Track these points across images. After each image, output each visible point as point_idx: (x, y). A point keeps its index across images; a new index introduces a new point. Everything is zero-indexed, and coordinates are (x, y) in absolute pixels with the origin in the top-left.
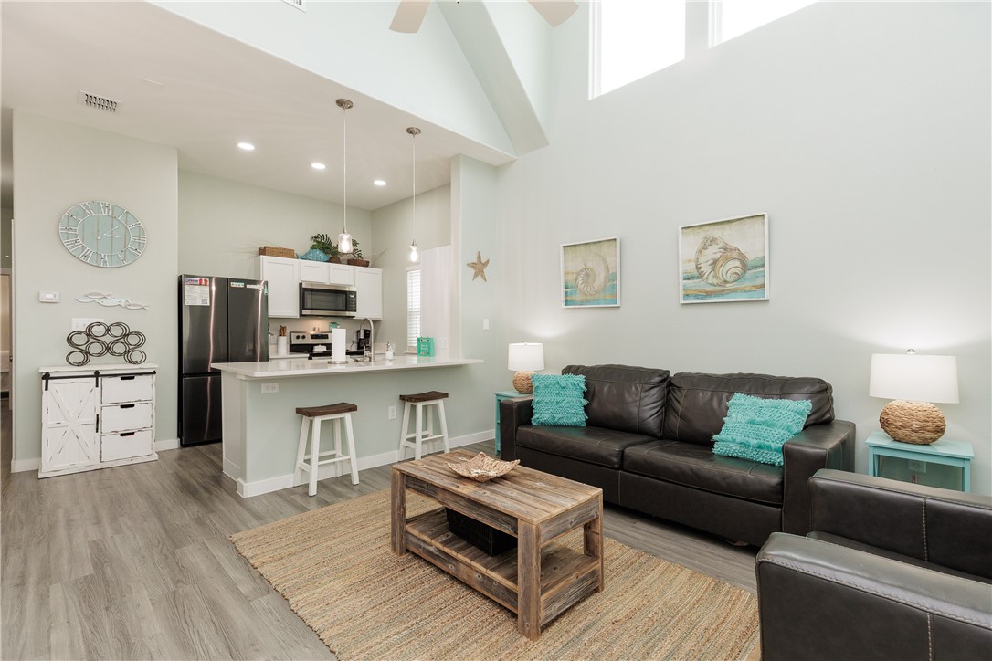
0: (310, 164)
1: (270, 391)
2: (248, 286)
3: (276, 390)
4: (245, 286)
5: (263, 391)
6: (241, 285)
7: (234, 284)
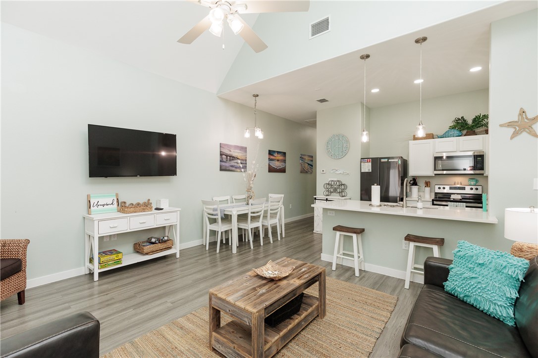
0: (413, 82)
1: (331, 215)
2: (389, 160)
3: (334, 215)
4: (388, 160)
5: (329, 214)
6: (386, 160)
7: (383, 160)
